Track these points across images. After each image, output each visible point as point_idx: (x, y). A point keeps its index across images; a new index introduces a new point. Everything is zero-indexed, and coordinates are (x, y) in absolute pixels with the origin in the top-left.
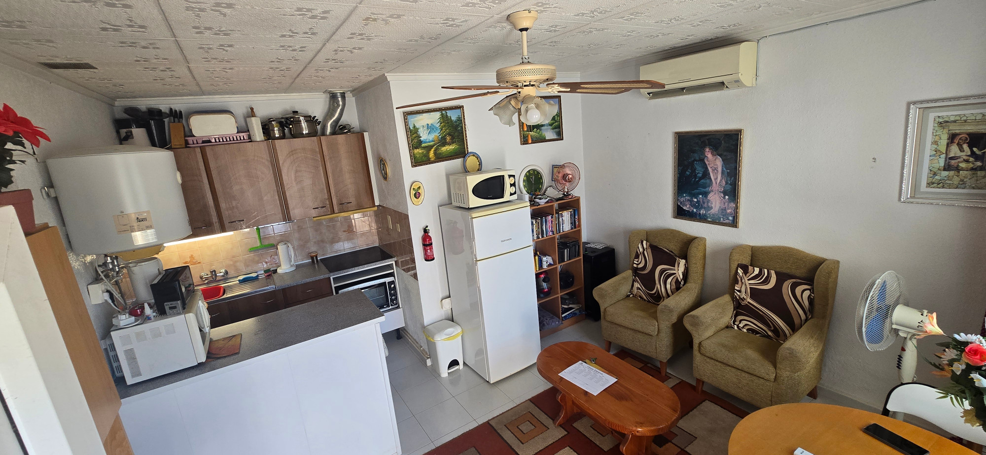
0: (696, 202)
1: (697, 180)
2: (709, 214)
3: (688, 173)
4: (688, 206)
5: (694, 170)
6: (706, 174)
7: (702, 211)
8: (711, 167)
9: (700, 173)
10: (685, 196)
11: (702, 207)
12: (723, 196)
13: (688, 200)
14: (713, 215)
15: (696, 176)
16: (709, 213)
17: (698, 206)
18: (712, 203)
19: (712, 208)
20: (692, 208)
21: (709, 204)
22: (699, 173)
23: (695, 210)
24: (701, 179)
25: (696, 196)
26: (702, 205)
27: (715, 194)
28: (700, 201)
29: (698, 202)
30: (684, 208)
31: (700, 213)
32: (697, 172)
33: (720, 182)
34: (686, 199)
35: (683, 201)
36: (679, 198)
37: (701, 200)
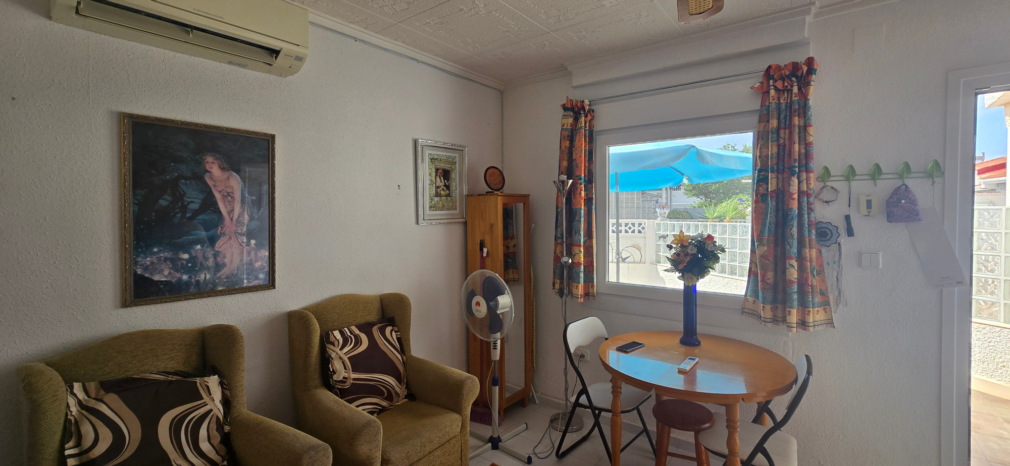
0: (188, 261)
1: (188, 215)
2: (219, 278)
3: (163, 203)
4: (166, 272)
5: (179, 197)
6: (209, 204)
7: (203, 276)
8: (220, 192)
9: (194, 200)
10: (157, 253)
11: (203, 268)
12: (245, 240)
13: (166, 259)
14: (227, 278)
15: (184, 209)
16: (218, 275)
17: (194, 266)
18: (225, 257)
19: (224, 265)
20: (178, 275)
21: (219, 259)
22: (192, 202)
23: (185, 277)
24: (196, 213)
25: (186, 248)
26: (201, 264)
27: (230, 238)
28: (196, 257)
29: (193, 259)
30: (156, 278)
31: (198, 282)
32: (189, 200)
33: (239, 217)
34: (159, 259)
35: (152, 263)
36: (140, 259)
37: (200, 255)
